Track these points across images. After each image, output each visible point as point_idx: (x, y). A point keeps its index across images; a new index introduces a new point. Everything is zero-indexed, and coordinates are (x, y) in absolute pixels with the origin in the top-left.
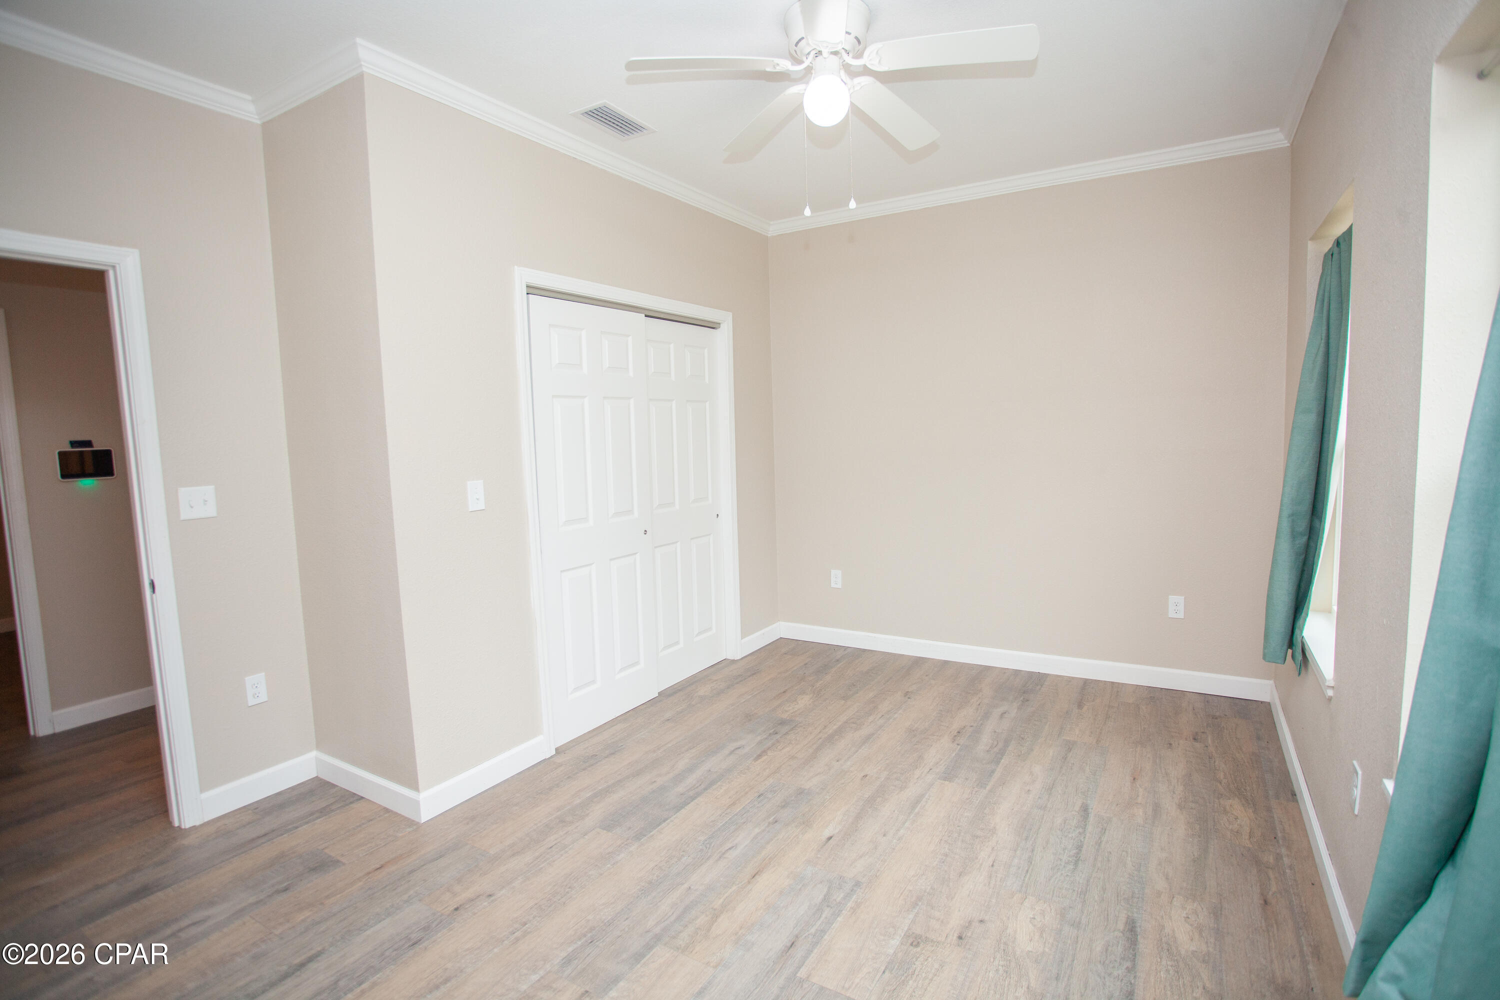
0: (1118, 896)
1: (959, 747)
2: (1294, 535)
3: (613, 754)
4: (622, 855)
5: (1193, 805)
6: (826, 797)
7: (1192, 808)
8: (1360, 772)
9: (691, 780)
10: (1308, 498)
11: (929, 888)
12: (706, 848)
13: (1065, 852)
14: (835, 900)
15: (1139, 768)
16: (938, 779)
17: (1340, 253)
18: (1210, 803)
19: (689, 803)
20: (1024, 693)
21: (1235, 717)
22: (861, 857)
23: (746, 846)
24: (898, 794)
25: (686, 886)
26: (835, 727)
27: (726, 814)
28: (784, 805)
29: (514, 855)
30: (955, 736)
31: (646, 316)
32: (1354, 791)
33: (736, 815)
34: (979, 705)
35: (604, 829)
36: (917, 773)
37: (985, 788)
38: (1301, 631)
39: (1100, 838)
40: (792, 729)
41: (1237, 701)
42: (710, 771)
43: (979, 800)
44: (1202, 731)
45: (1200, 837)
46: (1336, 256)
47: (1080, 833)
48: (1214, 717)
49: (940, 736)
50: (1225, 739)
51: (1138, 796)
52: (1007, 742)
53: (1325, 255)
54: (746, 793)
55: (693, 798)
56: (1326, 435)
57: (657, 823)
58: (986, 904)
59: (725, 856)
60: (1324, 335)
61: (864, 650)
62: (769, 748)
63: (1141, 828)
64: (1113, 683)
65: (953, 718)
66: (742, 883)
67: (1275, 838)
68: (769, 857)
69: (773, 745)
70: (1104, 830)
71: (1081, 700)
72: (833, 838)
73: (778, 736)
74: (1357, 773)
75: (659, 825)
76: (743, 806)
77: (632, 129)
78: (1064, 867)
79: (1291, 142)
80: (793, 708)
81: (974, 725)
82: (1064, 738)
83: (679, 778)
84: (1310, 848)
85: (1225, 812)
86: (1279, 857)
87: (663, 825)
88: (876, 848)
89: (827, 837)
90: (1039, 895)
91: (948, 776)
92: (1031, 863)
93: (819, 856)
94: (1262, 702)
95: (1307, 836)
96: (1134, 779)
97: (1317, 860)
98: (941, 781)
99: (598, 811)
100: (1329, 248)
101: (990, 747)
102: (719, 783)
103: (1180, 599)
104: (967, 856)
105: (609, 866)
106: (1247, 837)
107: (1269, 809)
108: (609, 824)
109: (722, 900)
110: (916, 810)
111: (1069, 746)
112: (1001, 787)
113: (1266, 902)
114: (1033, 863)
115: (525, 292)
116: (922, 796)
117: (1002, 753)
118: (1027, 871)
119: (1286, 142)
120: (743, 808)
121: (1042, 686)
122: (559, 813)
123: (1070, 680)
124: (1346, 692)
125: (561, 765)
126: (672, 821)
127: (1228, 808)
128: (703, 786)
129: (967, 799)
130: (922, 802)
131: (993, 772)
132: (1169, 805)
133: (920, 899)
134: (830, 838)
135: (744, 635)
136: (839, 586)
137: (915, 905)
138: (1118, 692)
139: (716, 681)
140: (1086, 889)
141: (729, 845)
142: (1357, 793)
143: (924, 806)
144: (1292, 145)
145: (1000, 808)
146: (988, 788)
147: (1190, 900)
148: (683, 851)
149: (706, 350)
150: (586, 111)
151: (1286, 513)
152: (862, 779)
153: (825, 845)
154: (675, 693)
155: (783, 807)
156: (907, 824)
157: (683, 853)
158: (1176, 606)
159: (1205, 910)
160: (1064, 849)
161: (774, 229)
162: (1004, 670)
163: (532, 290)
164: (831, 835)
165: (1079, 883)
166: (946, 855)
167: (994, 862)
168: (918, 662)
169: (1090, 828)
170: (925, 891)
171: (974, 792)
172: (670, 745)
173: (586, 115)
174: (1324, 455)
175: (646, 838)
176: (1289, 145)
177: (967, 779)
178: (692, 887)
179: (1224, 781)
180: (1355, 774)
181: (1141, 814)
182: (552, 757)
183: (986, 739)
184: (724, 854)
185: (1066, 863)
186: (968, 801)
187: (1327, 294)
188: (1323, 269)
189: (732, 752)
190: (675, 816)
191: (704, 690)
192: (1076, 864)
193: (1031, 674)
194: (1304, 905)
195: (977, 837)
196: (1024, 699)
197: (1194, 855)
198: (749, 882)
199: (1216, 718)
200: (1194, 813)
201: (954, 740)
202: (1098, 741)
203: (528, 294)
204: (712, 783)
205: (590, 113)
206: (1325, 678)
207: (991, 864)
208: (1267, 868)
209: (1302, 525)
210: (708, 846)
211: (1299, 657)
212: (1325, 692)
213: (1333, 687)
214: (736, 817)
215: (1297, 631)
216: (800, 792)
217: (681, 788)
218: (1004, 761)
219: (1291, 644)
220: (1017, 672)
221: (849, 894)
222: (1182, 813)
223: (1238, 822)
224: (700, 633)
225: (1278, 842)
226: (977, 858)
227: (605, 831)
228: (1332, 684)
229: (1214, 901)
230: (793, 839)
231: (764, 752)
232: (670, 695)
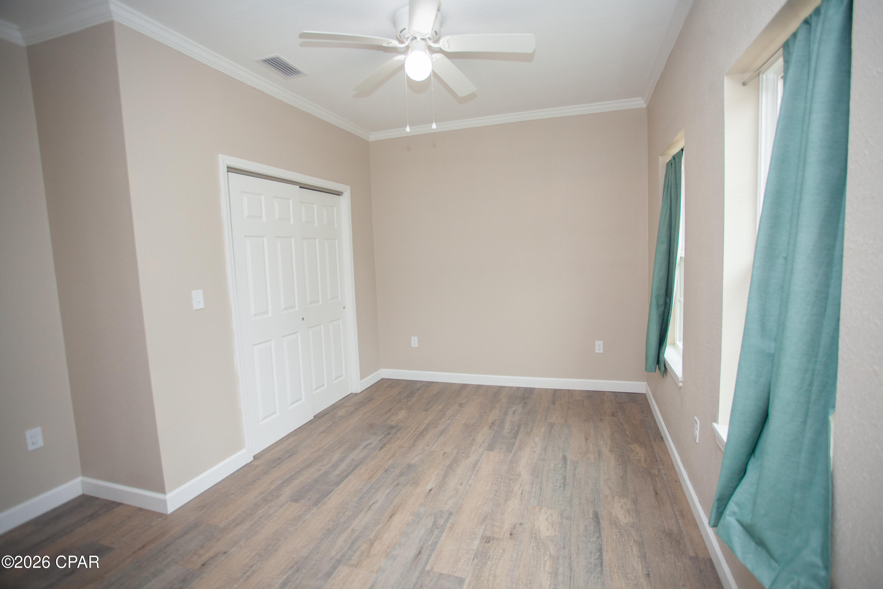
0: (587, 501)
1: (494, 432)
2: (658, 306)
3: (290, 456)
4: (308, 516)
5: (616, 449)
6: (425, 467)
7: (616, 451)
8: (698, 422)
9: (343, 466)
10: (664, 287)
11: (490, 510)
12: (359, 504)
13: (558, 482)
14: (439, 524)
15: (588, 433)
16: (486, 450)
17: (675, 163)
18: (624, 447)
19: (344, 480)
20: (524, 399)
21: (630, 402)
22: (450, 498)
23: (383, 500)
24: (465, 461)
25: (351, 528)
26: (423, 427)
27: (368, 483)
28: (401, 474)
29: (236, 525)
30: (491, 426)
31: (300, 187)
32: (696, 432)
33: (374, 483)
34: (501, 408)
35: (294, 501)
36: (473, 448)
37: (511, 452)
38: (664, 355)
39: (574, 472)
40: (398, 431)
41: (630, 394)
42: (353, 459)
43: (509, 459)
44: (616, 411)
45: (622, 465)
46: (673, 165)
47: (564, 471)
48: (621, 403)
49: (483, 427)
50: (627, 414)
51: (590, 448)
52: (519, 427)
53: (667, 164)
54: (378, 470)
55: (346, 477)
56: (671, 255)
57: (327, 494)
58: (522, 514)
59: (371, 508)
60: (669, 204)
61: (432, 382)
62: (387, 443)
63: (593, 464)
64: (569, 390)
65: (488, 416)
66: (385, 522)
67: (656, 461)
68: (397, 506)
69: (389, 440)
70: (575, 468)
71: (554, 400)
72: (433, 490)
73: (390, 436)
74: (697, 423)
75: (327, 495)
76: (377, 478)
77: (293, 73)
78: (559, 489)
79: (647, 105)
80: (397, 418)
81: (500, 419)
82: (548, 421)
83: (335, 466)
84: (673, 464)
85: (632, 451)
86: (659, 470)
87: (331, 494)
88: (457, 492)
89: (429, 489)
90: (548, 506)
91: (491, 448)
92: (542, 490)
93: (426, 501)
94: (642, 394)
95: (670, 458)
96: (587, 439)
97: (677, 469)
98: (488, 451)
99: (287, 492)
100: (670, 160)
101: (511, 430)
102: (360, 466)
103: (601, 343)
104: (508, 491)
105: (300, 523)
106: (644, 462)
107: (652, 447)
108: (296, 498)
109: (374, 534)
110: (476, 469)
111: (552, 426)
112: (520, 451)
113: (656, 493)
114: (543, 489)
115: (226, 169)
116: (478, 461)
117: (517, 433)
118: (540, 494)
119: (645, 105)
120: (377, 479)
121: (532, 394)
122: (263, 495)
123: (547, 390)
124: (689, 383)
125: (258, 466)
126: (335, 492)
127: (633, 449)
128: (351, 469)
129: (503, 460)
130: (479, 464)
131: (514, 443)
132: (605, 450)
133: (486, 517)
134: (431, 490)
135: (362, 378)
136: (416, 346)
137: (484, 520)
138: (572, 394)
139: (348, 406)
140: (571, 499)
141: (372, 501)
142: (697, 432)
143: (480, 466)
144: (648, 106)
145: (521, 463)
146: (513, 452)
147: (622, 498)
148: (346, 508)
149: (335, 209)
150: (265, 59)
151: (654, 295)
152: (443, 455)
153: (428, 494)
154: (324, 415)
155: (401, 476)
156: (472, 477)
157: (346, 510)
158: (599, 347)
159: (629, 501)
160: (557, 480)
161: (373, 137)
162: (511, 388)
163: (231, 169)
164: (431, 488)
165: (567, 497)
166: (497, 491)
167: (522, 492)
168: (464, 386)
169: (568, 468)
170: (488, 512)
171: (506, 456)
172: (326, 447)
173: (264, 62)
174: (671, 264)
175: (321, 504)
176: (646, 106)
177: (501, 449)
178: (355, 529)
179: (630, 435)
180: (696, 423)
181: (592, 457)
182: (251, 462)
183: (507, 426)
184: (370, 507)
185: (559, 487)
186: (503, 461)
187: (670, 184)
188: (667, 171)
189: (365, 447)
190: (337, 488)
191: (341, 413)
192: (564, 487)
193: (526, 389)
194: (673, 492)
195: (512, 479)
196: (524, 402)
197: (621, 475)
198: (388, 521)
199: (622, 404)
200: (618, 454)
201: (490, 428)
202: (566, 421)
203: (228, 172)
204: (356, 466)
205: (268, 61)
206: (678, 377)
207: (521, 493)
208: (654, 476)
209: (662, 301)
210: (360, 503)
211: (663, 368)
212: (678, 385)
213: (682, 381)
214: (374, 485)
215: (661, 355)
216: (410, 466)
217: (337, 472)
218: (519, 437)
219: (658, 362)
220: (518, 388)
221: (447, 519)
222: (612, 454)
223: (639, 455)
224: (336, 379)
225: (658, 463)
226: (513, 491)
227: (294, 503)
228: (681, 380)
229: (633, 496)
230: (410, 493)
231: (384, 446)
232: (321, 417)
